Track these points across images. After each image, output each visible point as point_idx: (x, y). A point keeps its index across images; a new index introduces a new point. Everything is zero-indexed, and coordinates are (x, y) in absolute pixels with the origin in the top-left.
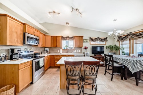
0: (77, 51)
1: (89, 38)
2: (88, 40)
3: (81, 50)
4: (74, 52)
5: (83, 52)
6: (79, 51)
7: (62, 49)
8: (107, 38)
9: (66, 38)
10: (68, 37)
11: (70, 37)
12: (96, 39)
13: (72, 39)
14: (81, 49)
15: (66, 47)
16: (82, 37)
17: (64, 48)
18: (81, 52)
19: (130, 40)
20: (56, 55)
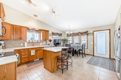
0: (42, 43)
1: (51, 33)
2: (51, 34)
3: (46, 43)
4: (40, 44)
5: (48, 44)
6: (45, 43)
7: (26, 42)
8: (61, 34)
9: (32, 30)
10: (34, 29)
11: (37, 29)
12: (56, 34)
13: (38, 32)
14: (46, 41)
15: (31, 39)
16: (48, 31)
17: (29, 41)
18: (46, 44)
19: (72, 36)
20: (22, 49)
